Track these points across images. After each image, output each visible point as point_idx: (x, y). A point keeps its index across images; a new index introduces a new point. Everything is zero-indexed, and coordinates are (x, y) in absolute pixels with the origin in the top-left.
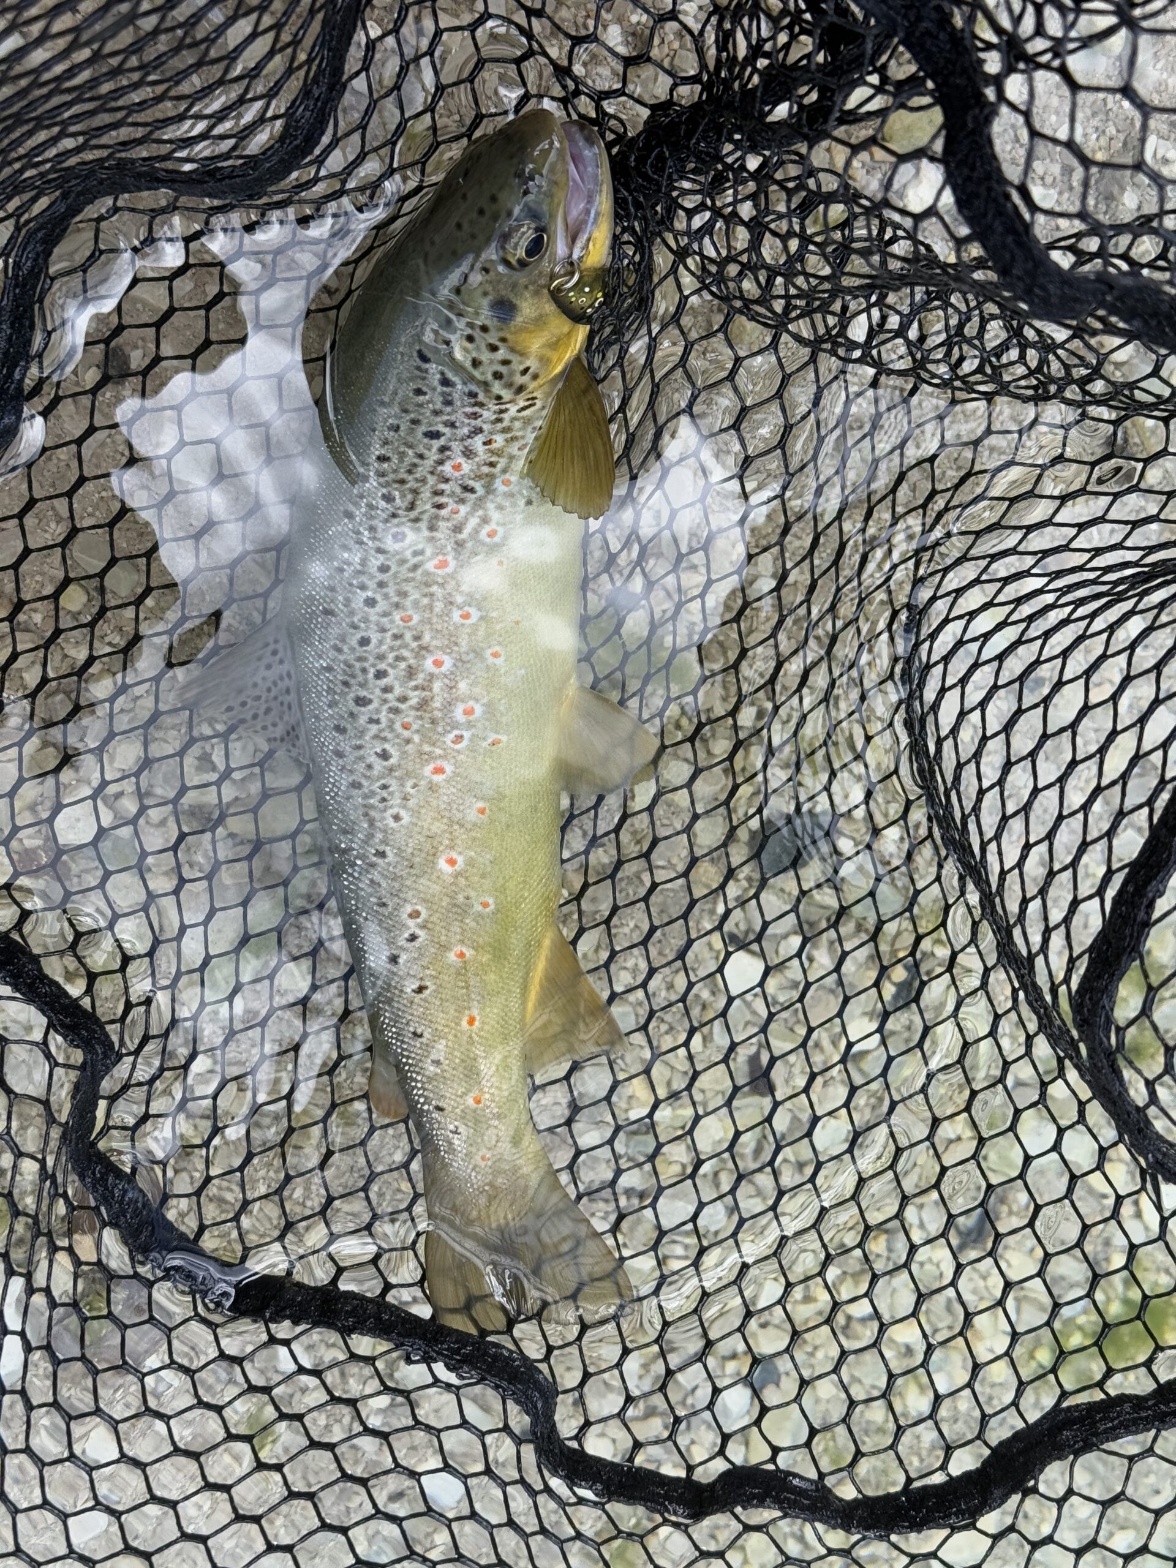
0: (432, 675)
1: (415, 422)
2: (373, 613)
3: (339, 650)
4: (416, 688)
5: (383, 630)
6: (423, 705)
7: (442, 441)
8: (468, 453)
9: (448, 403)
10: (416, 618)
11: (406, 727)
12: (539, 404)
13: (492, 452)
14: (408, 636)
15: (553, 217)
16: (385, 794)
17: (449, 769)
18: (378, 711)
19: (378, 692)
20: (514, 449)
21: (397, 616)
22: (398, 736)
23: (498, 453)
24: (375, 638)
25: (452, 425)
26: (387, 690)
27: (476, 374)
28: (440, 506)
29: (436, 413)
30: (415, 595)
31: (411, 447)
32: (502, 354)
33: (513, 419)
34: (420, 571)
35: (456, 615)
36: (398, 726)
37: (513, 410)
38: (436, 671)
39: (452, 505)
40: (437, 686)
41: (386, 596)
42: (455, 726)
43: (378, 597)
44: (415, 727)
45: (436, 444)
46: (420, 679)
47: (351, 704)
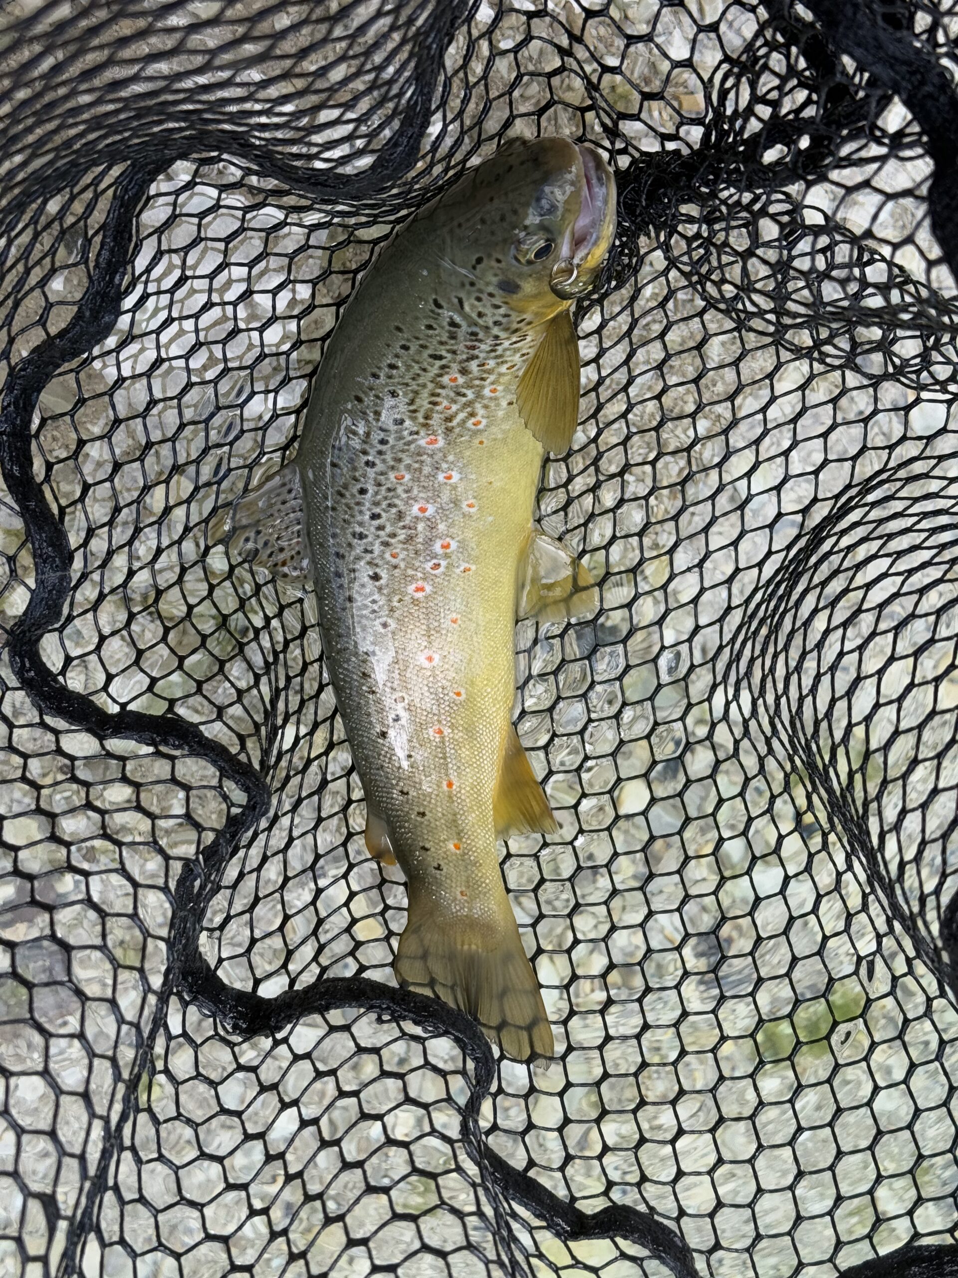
17: (428, 589)
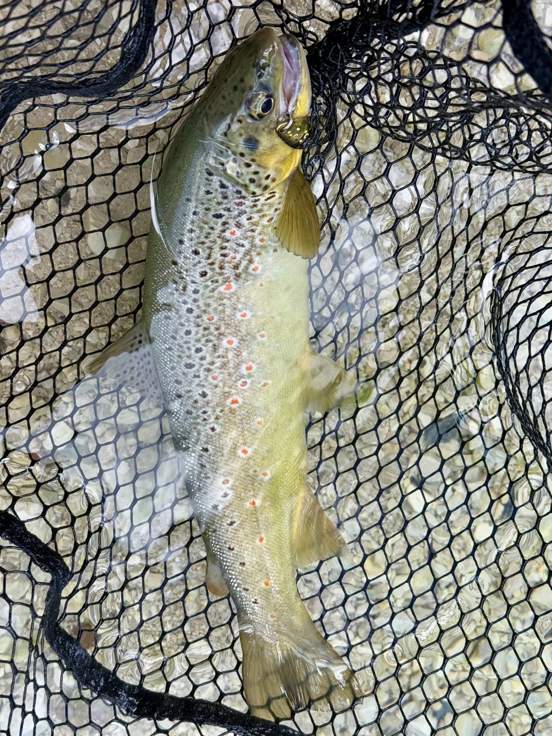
0: (227, 349)
1: (208, 209)
2: (192, 317)
3: (174, 338)
4: (219, 357)
5: (199, 326)
6: (224, 365)
7: (224, 219)
8: (239, 225)
9: (225, 197)
10: (216, 318)
11: (214, 378)
12: (277, 195)
13: (253, 224)
14: (212, 328)
15: (276, 88)
16: (205, 416)
17: (240, 401)
18: (198, 371)
19: (197, 360)
20: (265, 221)
21: (205, 317)
22: (210, 384)
23: (256, 224)
24: (194, 330)
25: (229, 210)
26: (202, 358)
27: (240, 181)
28: (224, 255)
29: (219, 204)
30: (214, 305)
31: (206, 223)
32: (253, 168)
33: (263, 205)
34: (216, 292)
35: (238, 315)
36: (210, 379)
37: (262, 199)
38: (229, 347)
39: (232, 254)
40: (230, 355)
41: (198, 307)
42: (242, 377)
43: (194, 308)
44: (220, 378)
45: (220, 221)
46: (221, 351)
47: (183, 368)
